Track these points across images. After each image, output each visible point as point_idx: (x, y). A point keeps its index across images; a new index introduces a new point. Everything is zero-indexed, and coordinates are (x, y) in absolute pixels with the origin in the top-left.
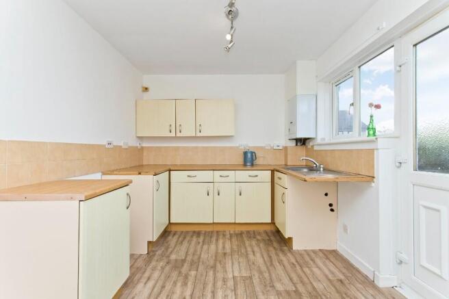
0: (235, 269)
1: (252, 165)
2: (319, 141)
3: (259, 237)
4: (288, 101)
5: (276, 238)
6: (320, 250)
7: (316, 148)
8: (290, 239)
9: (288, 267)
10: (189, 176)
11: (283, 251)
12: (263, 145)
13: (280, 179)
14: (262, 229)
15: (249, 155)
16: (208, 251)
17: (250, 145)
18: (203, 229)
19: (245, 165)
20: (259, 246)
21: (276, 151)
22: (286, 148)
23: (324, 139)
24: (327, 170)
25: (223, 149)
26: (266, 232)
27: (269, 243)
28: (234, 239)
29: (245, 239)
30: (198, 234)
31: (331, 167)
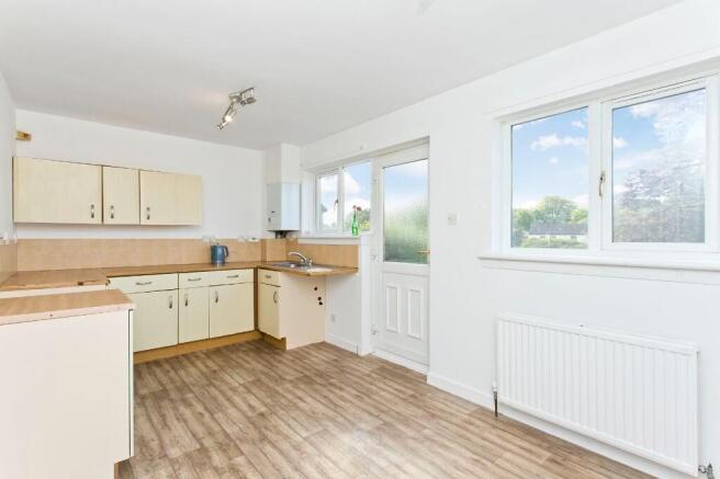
0: (236, 379)
1: (223, 263)
2: (303, 234)
3: (243, 349)
4: (268, 185)
5: (264, 344)
6: (312, 345)
7: (300, 241)
8: (284, 339)
9: (290, 364)
10: (138, 284)
11: (277, 354)
12: (235, 238)
13: (269, 277)
14: (242, 339)
15: (219, 251)
16: (191, 374)
17: (218, 237)
18: (160, 356)
19: (213, 263)
20: (249, 356)
21: (249, 245)
22: (263, 242)
23: (308, 233)
24: (315, 265)
25: (178, 242)
26: (248, 342)
27: (258, 351)
28: (214, 357)
29: (228, 353)
30: (157, 363)
31: (318, 261)
